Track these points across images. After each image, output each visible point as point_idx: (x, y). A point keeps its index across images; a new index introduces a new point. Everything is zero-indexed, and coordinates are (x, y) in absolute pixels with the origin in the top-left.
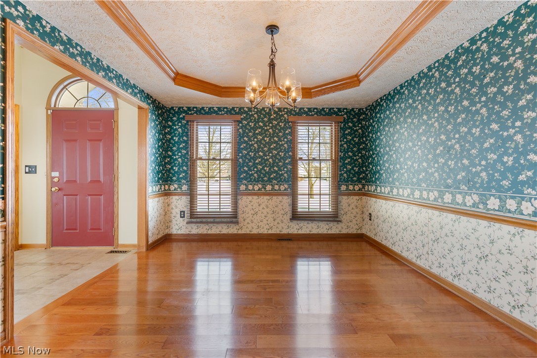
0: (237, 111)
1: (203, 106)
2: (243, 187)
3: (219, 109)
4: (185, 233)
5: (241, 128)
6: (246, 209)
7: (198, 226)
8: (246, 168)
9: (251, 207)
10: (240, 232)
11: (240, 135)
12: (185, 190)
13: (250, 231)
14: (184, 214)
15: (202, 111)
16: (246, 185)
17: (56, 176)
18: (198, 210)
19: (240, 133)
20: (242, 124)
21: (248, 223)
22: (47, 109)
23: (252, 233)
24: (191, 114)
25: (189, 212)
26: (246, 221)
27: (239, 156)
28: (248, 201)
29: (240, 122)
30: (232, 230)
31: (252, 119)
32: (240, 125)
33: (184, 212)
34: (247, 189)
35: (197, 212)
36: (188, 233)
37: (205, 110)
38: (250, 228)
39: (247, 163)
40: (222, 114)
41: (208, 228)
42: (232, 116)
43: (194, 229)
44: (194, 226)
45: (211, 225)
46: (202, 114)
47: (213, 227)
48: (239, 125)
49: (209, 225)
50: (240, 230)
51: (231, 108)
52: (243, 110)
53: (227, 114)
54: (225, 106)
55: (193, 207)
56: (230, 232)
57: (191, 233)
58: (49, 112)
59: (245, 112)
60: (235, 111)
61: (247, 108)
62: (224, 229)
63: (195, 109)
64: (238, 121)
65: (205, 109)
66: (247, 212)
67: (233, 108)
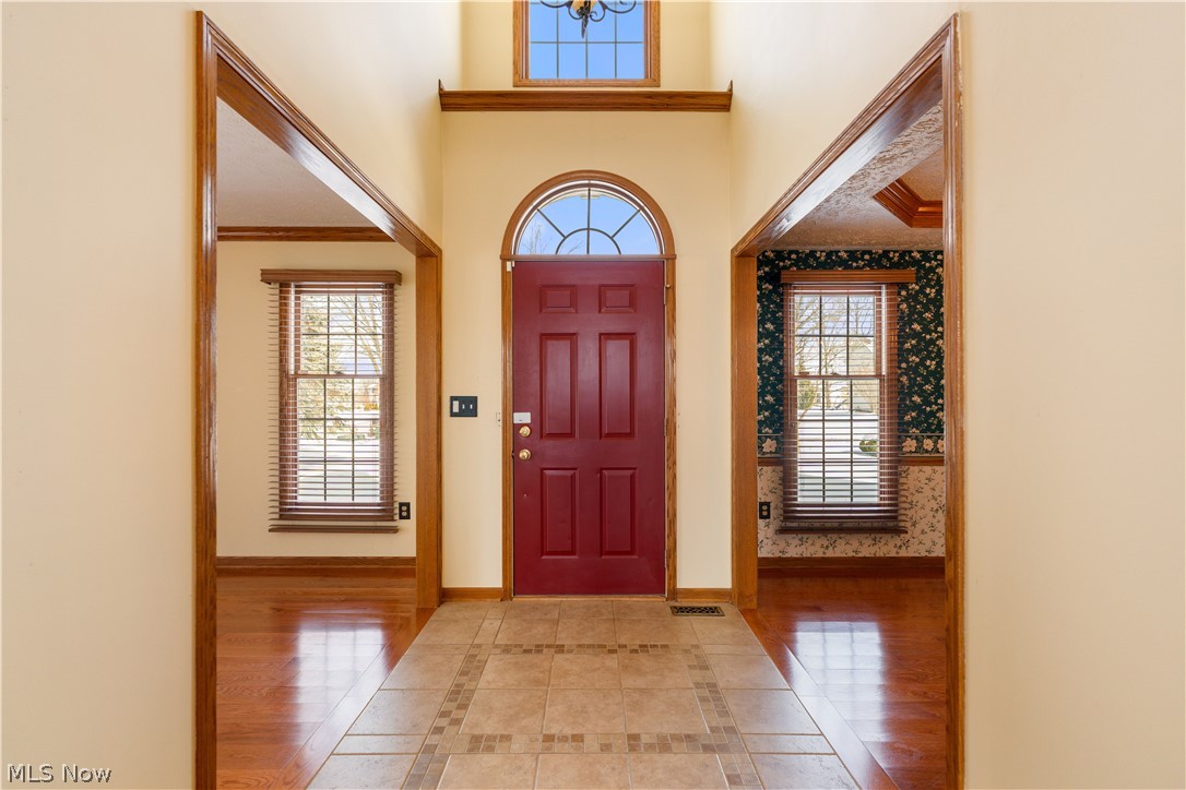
0: (896, 259)
1: (814, 248)
2: (910, 445)
3: (852, 255)
4: (770, 555)
5: (906, 300)
6: (918, 497)
7: (801, 540)
8: (917, 399)
9: (930, 493)
10: (903, 553)
11: (901, 318)
12: (771, 452)
13: (929, 552)
14: (768, 511)
15: (811, 261)
16: (917, 438)
17: (524, 422)
18: (800, 500)
19: (903, 312)
20: (907, 290)
21: (923, 532)
22: (504, 259)
23: (933, 555)
24: (785, 268)
25: (781, 505)
26: (919, 527)
27: (899, 368)
28: (923, 477)
29: (903, 286)
30: (887, 548)
31: (932, 279)
32: (904, 293)
33: (768, 504)
34: (919, 448)
35: (798, 505)
36: (778, 555)
37: (816, 259)
38: (929, 544)
39: (920, 386)
40: (858, 268)
41: (826, 543)
42: (883, 271)
43: (793, 545)
44: (793, 540)
45: (835, 536)
46: (811, 266)
47: (839, 541)
48: (899, 294)
49: (829, 536)
50: (904, 548)
51: (881, 252)
52: (910, 257)
53: (872, 268)
54: (867, 248)
55: (791, 493)
56: (880, 554)
57: (787, 555)
58: (509, 266)
59: (915, 262)
60: (890, 259)
61: (919, 252)
62: (865, 548)
63: (794, 256)
64: (898, 284)
65: (818, 255)
66: (919, 505)
67: (886, 253)
